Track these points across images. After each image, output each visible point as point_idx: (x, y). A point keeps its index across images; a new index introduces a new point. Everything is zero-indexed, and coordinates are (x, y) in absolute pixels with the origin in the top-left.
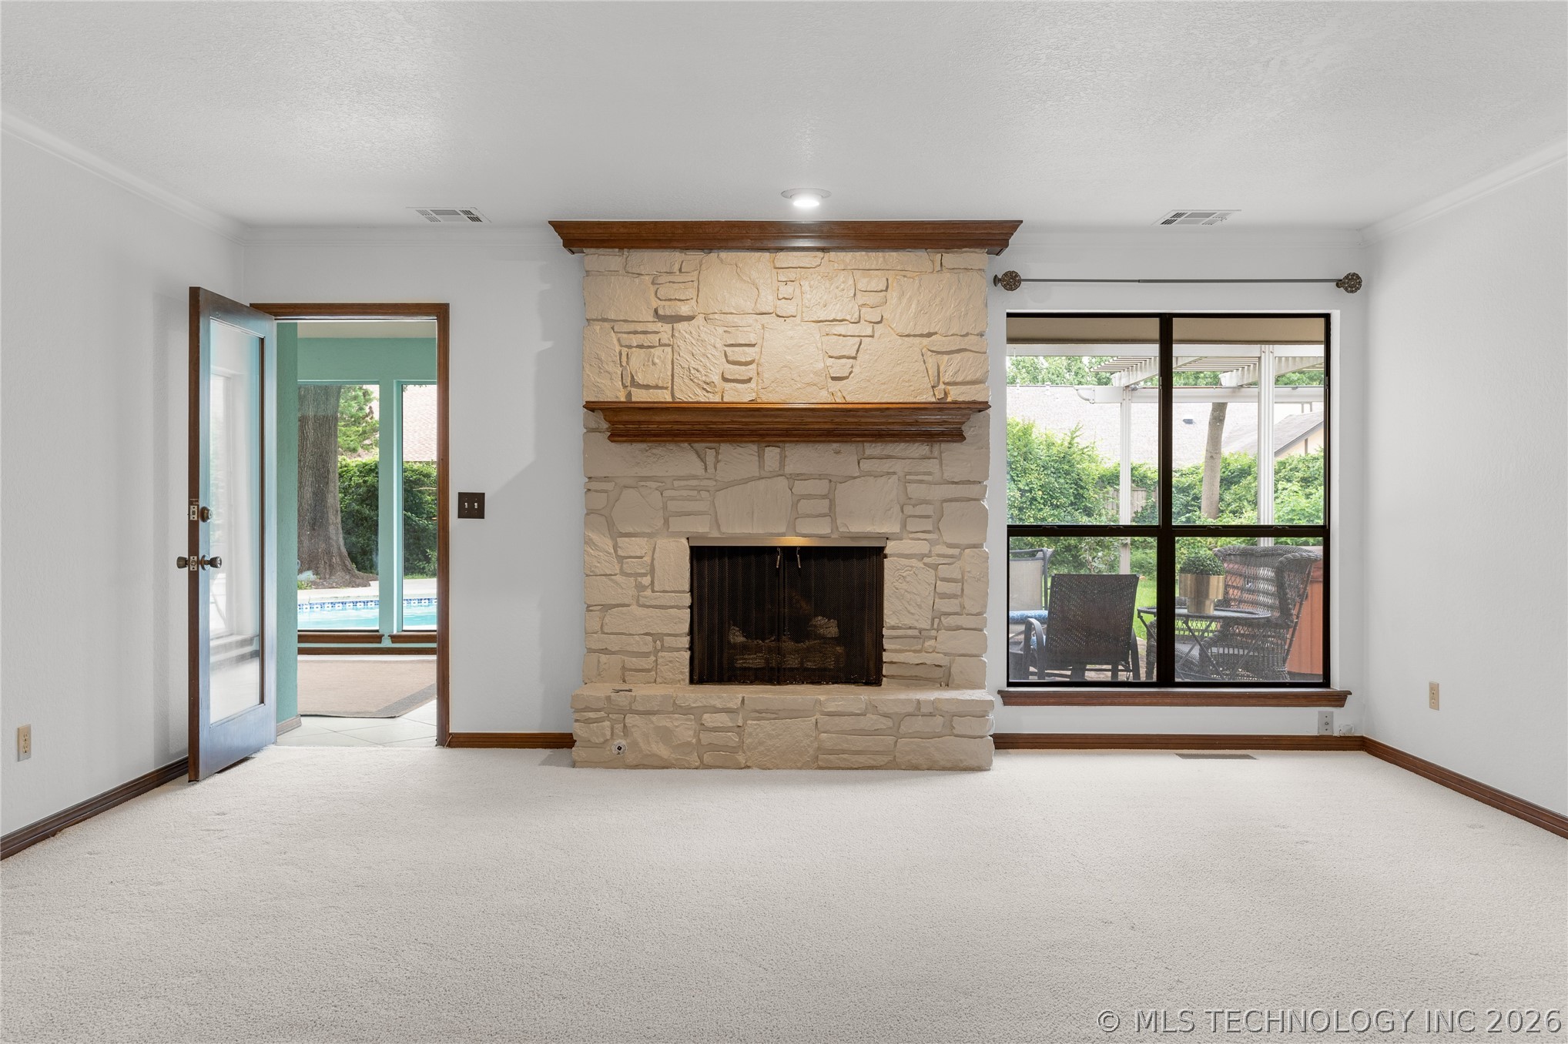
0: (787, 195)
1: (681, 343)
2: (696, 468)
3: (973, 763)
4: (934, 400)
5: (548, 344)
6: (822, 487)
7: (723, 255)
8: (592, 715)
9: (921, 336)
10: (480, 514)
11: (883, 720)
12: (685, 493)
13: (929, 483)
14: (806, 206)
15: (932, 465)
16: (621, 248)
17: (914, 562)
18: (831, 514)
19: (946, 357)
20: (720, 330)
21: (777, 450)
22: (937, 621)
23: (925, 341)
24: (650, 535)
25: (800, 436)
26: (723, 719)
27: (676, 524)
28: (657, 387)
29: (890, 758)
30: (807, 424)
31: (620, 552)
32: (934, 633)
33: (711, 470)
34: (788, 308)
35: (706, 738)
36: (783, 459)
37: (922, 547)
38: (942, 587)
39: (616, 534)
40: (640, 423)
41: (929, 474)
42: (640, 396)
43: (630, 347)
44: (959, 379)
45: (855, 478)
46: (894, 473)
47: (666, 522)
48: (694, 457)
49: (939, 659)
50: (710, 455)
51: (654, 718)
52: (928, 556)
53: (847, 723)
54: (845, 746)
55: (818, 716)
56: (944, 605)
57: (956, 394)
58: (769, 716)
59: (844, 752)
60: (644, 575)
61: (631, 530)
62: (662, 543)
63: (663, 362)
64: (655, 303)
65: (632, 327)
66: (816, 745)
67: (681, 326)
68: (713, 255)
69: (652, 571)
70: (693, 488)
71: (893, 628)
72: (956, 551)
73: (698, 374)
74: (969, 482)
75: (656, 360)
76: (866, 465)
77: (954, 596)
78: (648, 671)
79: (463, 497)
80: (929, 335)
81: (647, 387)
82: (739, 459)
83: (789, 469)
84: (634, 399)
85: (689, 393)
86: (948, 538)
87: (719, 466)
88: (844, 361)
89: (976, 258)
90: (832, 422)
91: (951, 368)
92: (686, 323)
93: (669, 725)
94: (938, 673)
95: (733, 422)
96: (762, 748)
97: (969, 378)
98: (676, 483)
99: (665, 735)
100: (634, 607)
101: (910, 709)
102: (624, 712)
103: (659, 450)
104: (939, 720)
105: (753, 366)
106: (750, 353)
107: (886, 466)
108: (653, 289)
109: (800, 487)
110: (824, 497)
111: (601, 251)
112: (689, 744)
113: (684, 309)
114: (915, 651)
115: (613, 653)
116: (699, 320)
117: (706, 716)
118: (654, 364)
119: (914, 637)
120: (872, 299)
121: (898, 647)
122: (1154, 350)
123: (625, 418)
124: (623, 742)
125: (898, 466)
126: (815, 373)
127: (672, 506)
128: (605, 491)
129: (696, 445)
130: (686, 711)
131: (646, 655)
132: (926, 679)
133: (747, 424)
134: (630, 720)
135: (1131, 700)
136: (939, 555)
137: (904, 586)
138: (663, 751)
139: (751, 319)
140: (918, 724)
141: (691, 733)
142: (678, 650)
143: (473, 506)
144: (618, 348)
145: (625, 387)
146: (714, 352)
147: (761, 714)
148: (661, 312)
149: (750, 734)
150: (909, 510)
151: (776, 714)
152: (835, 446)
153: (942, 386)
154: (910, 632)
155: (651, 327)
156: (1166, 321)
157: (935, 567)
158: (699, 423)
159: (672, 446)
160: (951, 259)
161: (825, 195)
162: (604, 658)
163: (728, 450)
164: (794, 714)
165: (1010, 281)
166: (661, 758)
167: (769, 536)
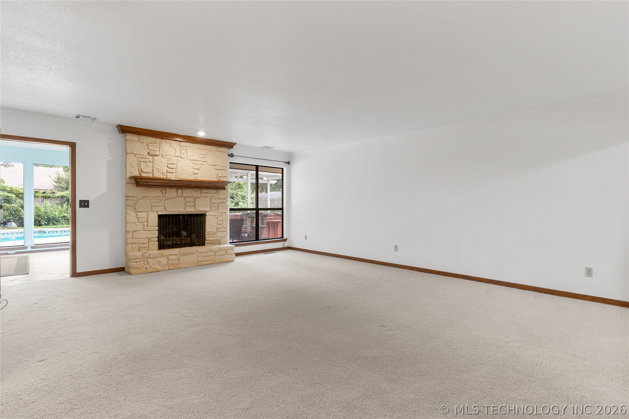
0: (196, 131)
1: (156, 162)
2: (160, 194)
3: (231, 260)
4: (217, 180)
5: (111, 158)
6: (192, 199)
7: (167, 141)
8: (138, 260)
9: (214, 166)
10: (88, 206)
11: (212, 253)
12: (157, 201)
13: (216, 199)
14: (201, 134)
15: (217, 195)
16: (138, 135)
17: (213, 217)
18: (194, 206)
19: (219, 171)
20: (166, 159)
21: (181, 190)
22: (217, 230)
23: (215, 167)
24: (146, 212)
25: (189, 187)
26: (174, 257)
27: (154, 209)
28: (149, 173)
29: (214, 261)
30: (191, 184)
31: (138, 217)
32: (217, 233)
33: (164, 195)
34: (183, 156)
35: (170, 262)
36: (182, 192)
37: (214, 213)
38: (219, 222)
39: (137, 212)
41: (216, 197)
42: (144, 175)
43: (140, 161)
44: (222, 176)
45: (199, 198)
46: (208, 197)
47: (152, 208)
48: (160, 192)
49: (217, 238)
50: (164, 191)
51: (156, 259)
52: (216, 215)
53: (204, 254)
54: (204, 260)
55: (197, 253)
56: (219, 226)
57: (222, 179)
58: (186, 255)
59: (203, 261)
60: (145, 222)
61: (141, 210)
62: (150, 214)
63: (150, 166)
64: (148, 151)
65: (141, 156)
66: (197, 260)
67: (156, 157)
68: (164, 140)
69: (147, 221)
70: (159, 199)
71: (208, 232)
72: (221, 214)
73: (160, 170)
74: (224, 199)
75: (149, 166)
76: (202, 195)
77: (221, 224)
78: (146, 247)
79: (81, 201)
80: (216, 166)
81: (146, 173)
82: (171, 193)
83: (183, 195)
84: (142, 176)
85: (157, 175)
86: (220, 211)
87: (166, 194)
88: (197, 170)
89: (225, 149)
90: (197, 184)
91: (220, 173)
92: (157, 157)
93: (160, 260)
94: (218, 242)
96: (184, 263)
97: (224, 176)
98: (154, 198)
99: (159, 263)
100: (142, 231)
101: (218, 250)
102: (147, 258)
103: (149, 189)
104: (224, 251)
105: (175, 169)
106: (174, 166)
107: (207, 195)
108: (147, 147)
109: (187, 200)
110: (192, 202)
111: (132, 135)
112: (165, 264)
113: (157, 153)
114: (213, 237)
115: (136, 244)
116: (160, 157)
117: (170, 257)
118: (148, 167)
119: (212, 234)
120: (204, 156)
121: (209, 236)
122: (255, 172)
124: (147, 266)
125: (209, 195)
126: (190, 172)
127: (153, 204)
128: (133, 200)
129: (160, 188)
130: (164, 256)
131: (145, 243)
132: (215, 243)
133: (176, 184)
134: (149, 260)
135: (253, 244)
136: (218, 215)
137: (211, 222)
138: (159, 267)
139: (174, 158)
140: (220, 253)
141: (166, 261)
142: (155, 241)
143: (85, 204)
144: (137, 162)
145: (139, 172)
146: (164, 165)
147: (183, 255)
148: (150, 153)
149: (181, 260)
150: (212, 205)
151: (187, 254)
152: (195, 190)
153: (218, 177)
154: (212, 233)
155: (147, 157)
156: (257, 167)
157: (217, 218)
158: (164, 183)
159: (153, 189)
160: (221, 149)
161: (206, 132)
162: (133, 245)
163: (168, 190)
164: (192, 254)
165: (231, 155)
166: (158, 269)
167: (179, 211)
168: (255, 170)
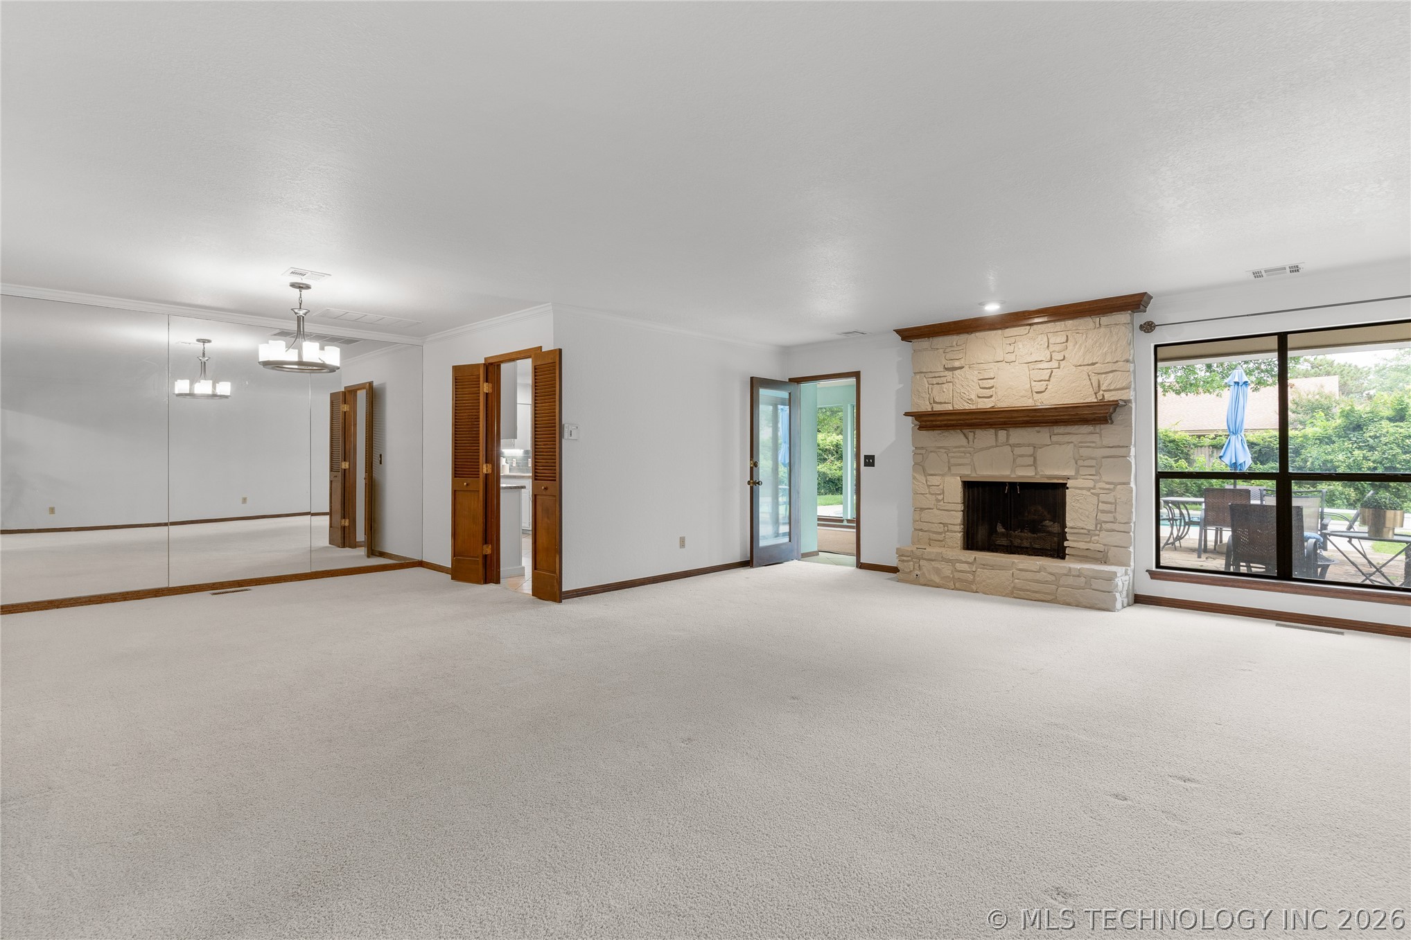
0: (982, 304)
1: (956, 380)
2: (963, 441)
3: (1104, 606)
4: (1096, 400)
5: (901, 386)
6: (1030, 450)
7: (978, 334)
8: (905, 558)
9: (1088, 365)
10: (873, 465)
11: (1050, 576)
12: (959, 454)
13: (1094, 448)
14: (992, 309)
15: (1095, 438)
16: (929, 337)
17: (1084, 492)
18: (1035, 464)
19: (1104, 376)
20: (976, 372)
21: (1005, 432)
22: (1099, 526)
23: (1090, 367)
24: (943, 475)
25: (1011, 424)
26: (965, 567)
27: (954, 470)
28: (945, 403)
29: (1053, 597)
30: (1015, 418)
31: (929, 483)
32: (1097, 532)
33: (971, 443)
34: (1011, 357)
35: (957, 575)
36: (1008, 436)
37: (1090, 484)
38: (1102, 507)
39: (926, 474)
40: (932, 421)
41: (1093, 442)
42: (938, 408)
43: (933, 384)
44: (1112, 388)
45: (1049, 445)
46: (1072, 442)
47: (949, 468)
48: (962, 436)
49: (1100, 547)
50: (971, 435)
51: (933, 563)
52: (1094, 488)
53: (1029, 575)
54: (1028, 588)
55: (1014, 570)
56: (1102, 517)
57: (1109, 397)
58: (988, 567)
59: (1028, 591)
60: (940, 494)
61: (932, 472)
62: (948, 479)
63: (948, 390)
64: (944, 362)
65: (933, 375)
66: (1012, 585)
67: (956, 372)
68: (973, 335)
69: (943, 493)
70: (959, 452)
71: (1072, 528)
72: (1112, 486)
73: (965, 395)
74: (1119, 447)
75: (944, 390)
76: (1055, 438)
77: (1110, 512)
78: (941, 541)
79: (866, 457)
80: (1093, 364)
81: (941, 403)
82: (985, 437)
83: (1011, 442)
84: (934, 410)
85: (961, 405)
86: (1105, 478)
87: (975, 440)
88: (1042, 382)
89: (1123, 317)
90: (1028, 416)
91: (1106, 382)
92: (959, 371)
93: (939, 567)
94: (1099, 555)
95: (976, 419)
96: (984, 583)
97: (1118, 387)
98: (954, 450)
99: (938, 571)
100: (935, 510)
101: (1065, 572)
102: (919, 559)
103: (946, 434)
104: (1083, 579)
105: (993, 389)
106: (990, 383)
107: (1067, 438)
108: (944, 355)
109: (1018, 451)
110: (1031, 456)
111: (919, 340)
112: (949, 577)
113: (957, 364)
114: (1086, 542)
115: (925, 531)
116: (966, 368)
117: (957, 564)
118: (944, 392)
119: (1085, 534)
120: (1057, 348)
121: (1075, 539)
123: (925, 419)
124: (919, 573)
125: (1074, 438)
126: (1026, 391)
127: (952, 461)
128: (922, 454)
129: (964, 431)
130: (948, 561)
131: (940, 533)
132: (1092, 558)
133: (983, 419)
134: (922, 562)
136: (1100, 488)
137: (1078, 505)
138: (937, 579)
139: (991, 365)
140: (1070, 580)
141: (950, 572)
142: (955, 532)
143: (870, 461)
144: (927, 386)
145: (931, 404)
146: (973, 384)
147: (984, 566)
148: (946, 366)
149: (979, 575)
150: (1080, 463)
151: (993, 567)
152: (1037, 428)
153: (1101, 392)
154: (1082, 531)
155: (942, 374)
156: (1282, 337)
157: (1098, 495)
158: (960, 420)
159: (952, 432)
160: (1105, 320)
161: (1002, 303)
162: (921, 533)
163: (979, 432)
164: (1002, 568)
165: (1148, 327)
166: (936, 583)
167: (1003, 477)
168: (1276, 347)
